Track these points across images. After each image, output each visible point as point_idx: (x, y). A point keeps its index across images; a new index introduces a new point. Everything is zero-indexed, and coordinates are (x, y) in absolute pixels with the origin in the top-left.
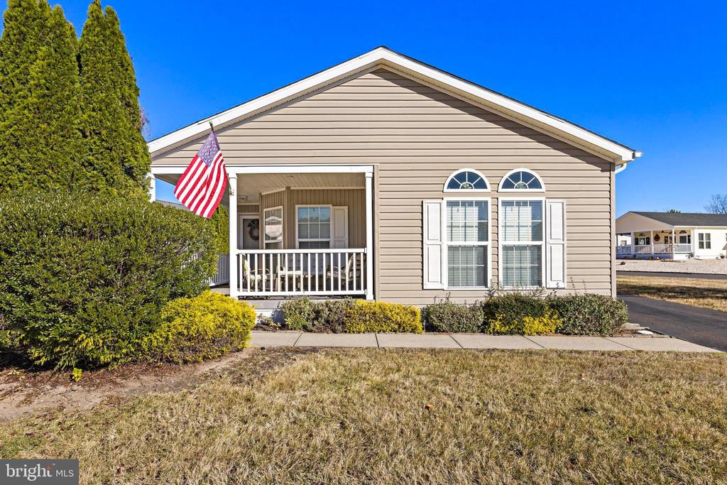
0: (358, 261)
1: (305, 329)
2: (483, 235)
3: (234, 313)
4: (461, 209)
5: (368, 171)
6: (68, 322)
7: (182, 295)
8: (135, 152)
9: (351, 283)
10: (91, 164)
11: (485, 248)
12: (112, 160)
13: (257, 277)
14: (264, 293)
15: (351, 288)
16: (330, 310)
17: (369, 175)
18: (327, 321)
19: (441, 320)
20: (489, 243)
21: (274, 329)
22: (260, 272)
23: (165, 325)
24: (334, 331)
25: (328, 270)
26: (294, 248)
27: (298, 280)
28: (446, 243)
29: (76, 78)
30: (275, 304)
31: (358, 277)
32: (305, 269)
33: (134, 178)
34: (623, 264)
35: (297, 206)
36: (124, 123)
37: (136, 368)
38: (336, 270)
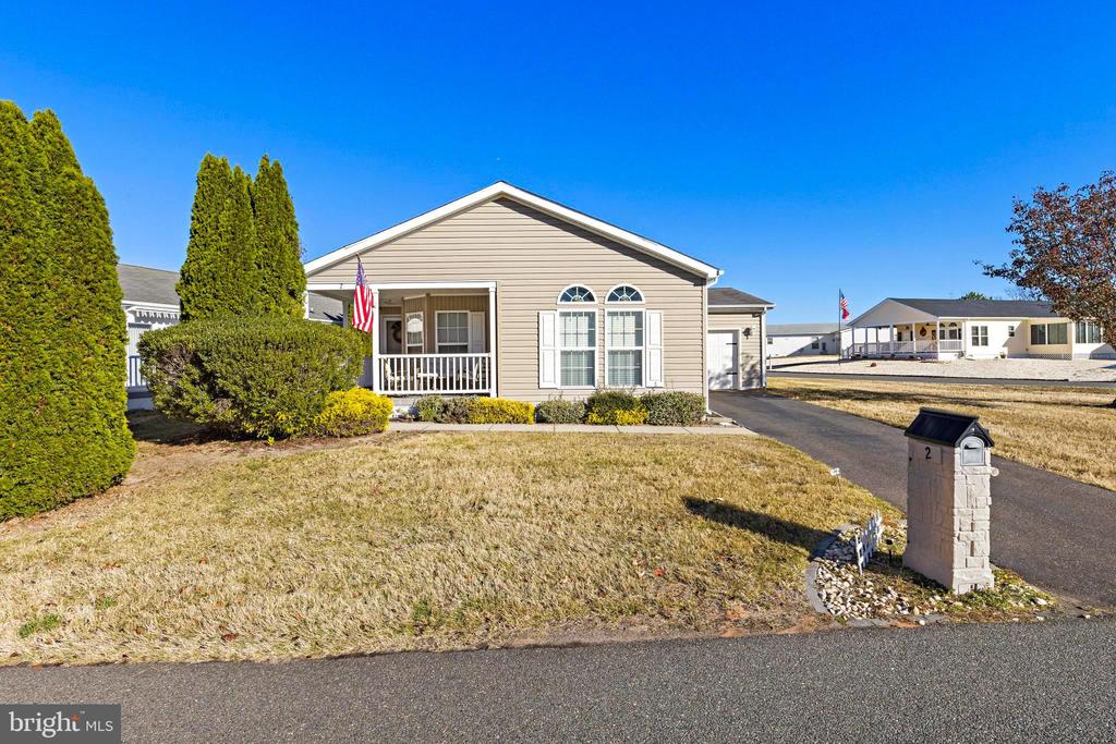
0: (484, 364)
1: (436, 420)
2: (592, 342)
3: (376, 403)
4: (574, 319)
5: (491, 286)
6: (271, 404)
7: (339, 389)
8: (296, 278)
9: (477, 383)
10: (264, 289)
11: (593, 352)
12: (280, 286)
13: (397, 378)
14: (403, 392)
15: (477, 387)
16: (456, 404)
17: (492, 290)
18: (453, 414)
19: (549, 413)
20: (596, 349)
21: (410, 420)
22: (399, 374)
23: (328, 408)
24: (459, 422)
25: (458, 372)
26: (434, 352)
27: (432, 380)
28: (560, 348)
29: (252, 221)
30: (411, 401)
31: (484, 378)
32: (438, 371)
33: (295, 298)
34: (873, 365)
35: (436, 312)
36: (288, 255)
37: (308, 440)
38: (464, 372)
